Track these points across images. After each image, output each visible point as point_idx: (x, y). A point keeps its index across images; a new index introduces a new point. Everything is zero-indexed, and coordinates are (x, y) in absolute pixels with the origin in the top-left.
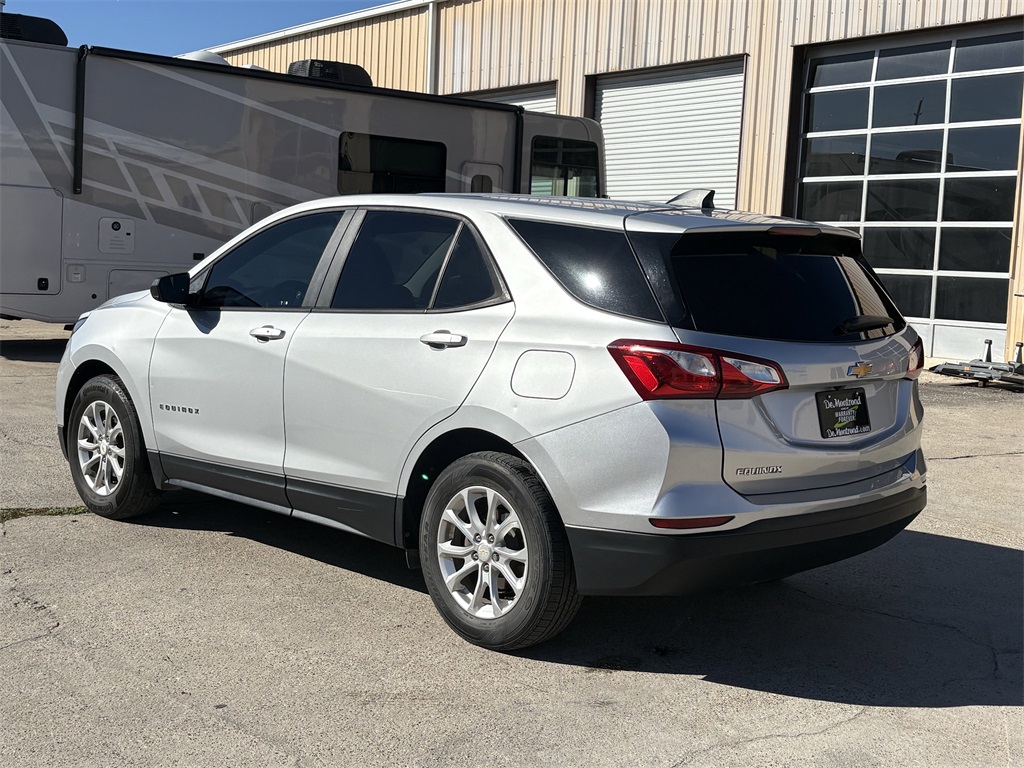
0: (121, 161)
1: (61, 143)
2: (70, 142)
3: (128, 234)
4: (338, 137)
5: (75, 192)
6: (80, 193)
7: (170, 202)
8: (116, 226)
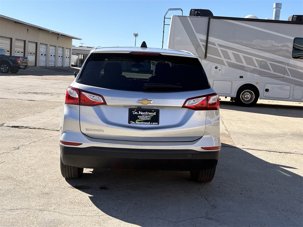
0: (219, 49)
1: (202, 44)
2: (205, 44)
3: (220, 70)
4: (293, 39)
5: (205, 58)
6: (206, 58)
7: (233, 61)
8: (216, 68)
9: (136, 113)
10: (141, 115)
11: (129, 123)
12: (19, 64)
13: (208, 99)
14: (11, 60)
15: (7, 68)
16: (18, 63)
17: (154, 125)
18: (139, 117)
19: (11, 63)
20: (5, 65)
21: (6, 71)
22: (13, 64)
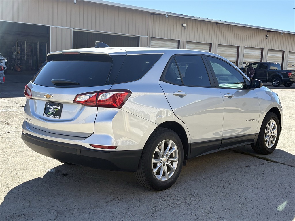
9: (49, 106)
10: (51, 108)
11: (44, 115)
12: (290, 78)
13: (97, 96)
14: (283, 74)
15: (279, 82)
16: (289, 76)
17: (57, 118)
18: (50, 110)
19: (283, 77)
20: (277, 79)
21: (277, 84)
22: (284, 78)
